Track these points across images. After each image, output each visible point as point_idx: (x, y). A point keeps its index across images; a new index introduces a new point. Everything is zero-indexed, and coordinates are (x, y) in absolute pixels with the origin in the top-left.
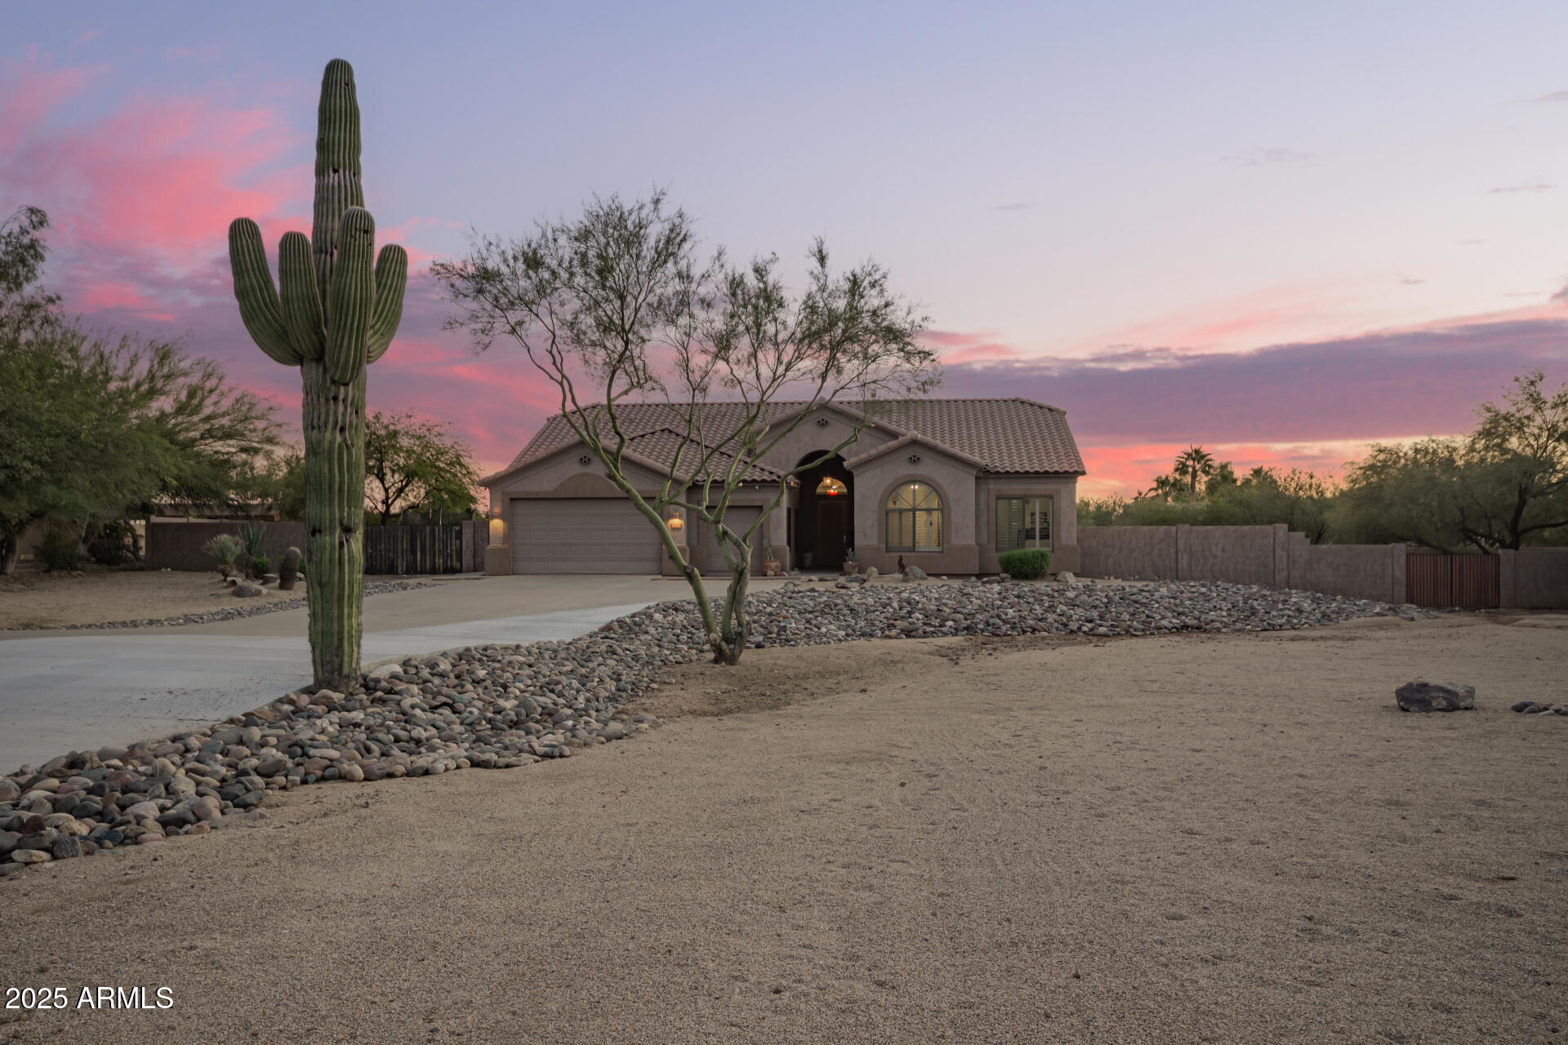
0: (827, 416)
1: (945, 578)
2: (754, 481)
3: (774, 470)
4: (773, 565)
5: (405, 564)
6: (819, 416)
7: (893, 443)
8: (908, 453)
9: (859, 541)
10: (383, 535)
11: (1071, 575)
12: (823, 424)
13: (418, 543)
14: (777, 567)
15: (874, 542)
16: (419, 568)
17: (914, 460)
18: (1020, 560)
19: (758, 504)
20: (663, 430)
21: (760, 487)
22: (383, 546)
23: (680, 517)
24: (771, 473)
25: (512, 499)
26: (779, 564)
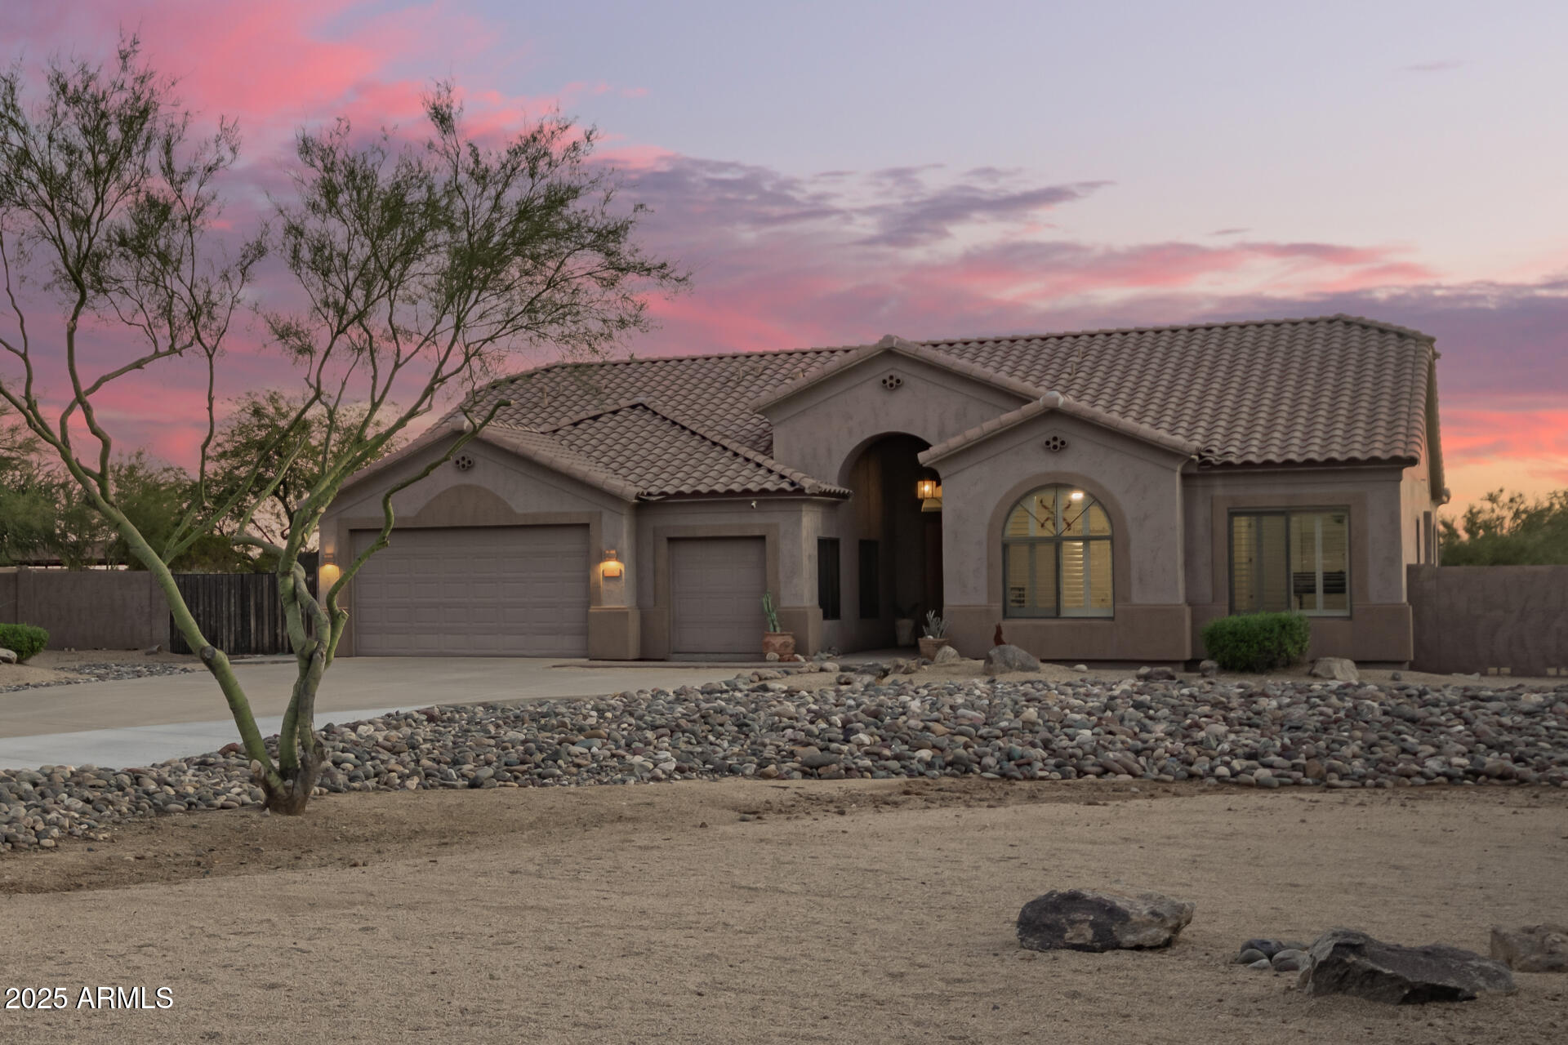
0: (900, 371)
1: (1083, 667)
2: (747, 492)
3: (787, 472)
4: (778, 641)
5: (232, 638)
6: (884, 370)
7: (1012, 415)
8: (1045, 432)
9: (952, 598)
10: (200, 590)
11: (1348, 663)
12: (892, 385)
13: (252, 603)
14: (785, 645)
15: (980, 599)
16: (253, 645)
17: (1056, 446)
18: (1233, 634)
19: (757, 533)
20: (634, 407)
21: (759, 502)
22: (201, 608)
23: (618, 558)
24: (782, 477)
25: (353, 532)
26: (790, 640)
